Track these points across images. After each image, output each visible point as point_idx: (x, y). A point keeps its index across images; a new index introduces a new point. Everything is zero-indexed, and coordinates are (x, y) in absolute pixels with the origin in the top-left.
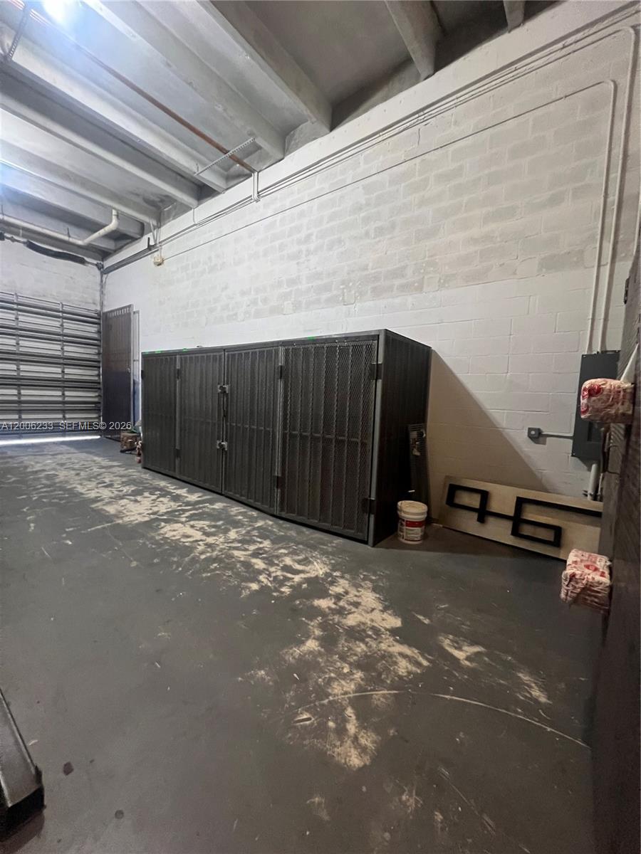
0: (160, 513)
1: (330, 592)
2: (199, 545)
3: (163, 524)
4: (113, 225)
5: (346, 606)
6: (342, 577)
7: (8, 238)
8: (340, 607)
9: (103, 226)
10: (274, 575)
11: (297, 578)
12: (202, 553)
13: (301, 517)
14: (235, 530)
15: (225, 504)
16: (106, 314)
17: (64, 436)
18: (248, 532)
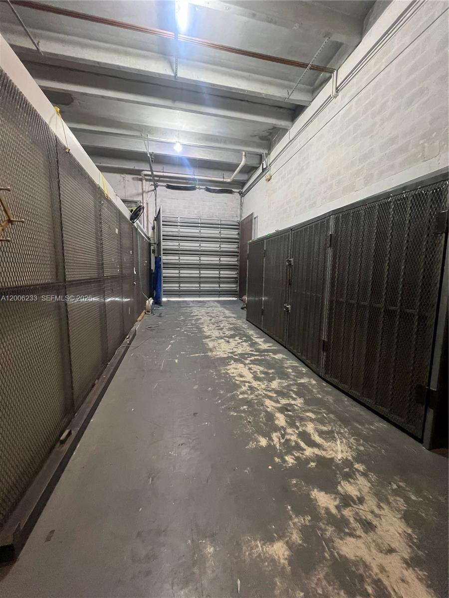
0: (236, 353)
1: (339, 488)
2: (245, 386)
3: (233, 362)
4: (242, 163)
5: (352, 520)
6: (364, 475)
7: (198, 188)
8: (342, 516)
9: (238, 165)
10: (288, 437)
11: (309, 451)
12: (243, 393)
13: (344, 385)
14: (279, 381)
15: (284, 356)
16: (242, 222)
17: (219, 297)
18: (289, 386)
